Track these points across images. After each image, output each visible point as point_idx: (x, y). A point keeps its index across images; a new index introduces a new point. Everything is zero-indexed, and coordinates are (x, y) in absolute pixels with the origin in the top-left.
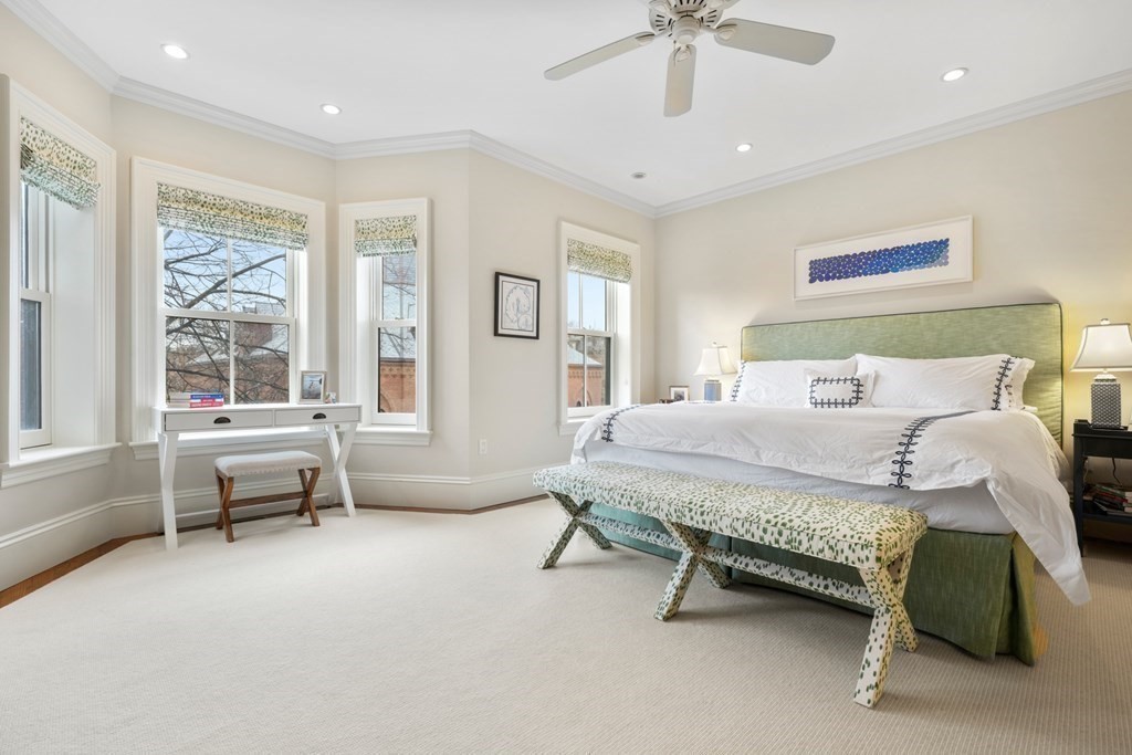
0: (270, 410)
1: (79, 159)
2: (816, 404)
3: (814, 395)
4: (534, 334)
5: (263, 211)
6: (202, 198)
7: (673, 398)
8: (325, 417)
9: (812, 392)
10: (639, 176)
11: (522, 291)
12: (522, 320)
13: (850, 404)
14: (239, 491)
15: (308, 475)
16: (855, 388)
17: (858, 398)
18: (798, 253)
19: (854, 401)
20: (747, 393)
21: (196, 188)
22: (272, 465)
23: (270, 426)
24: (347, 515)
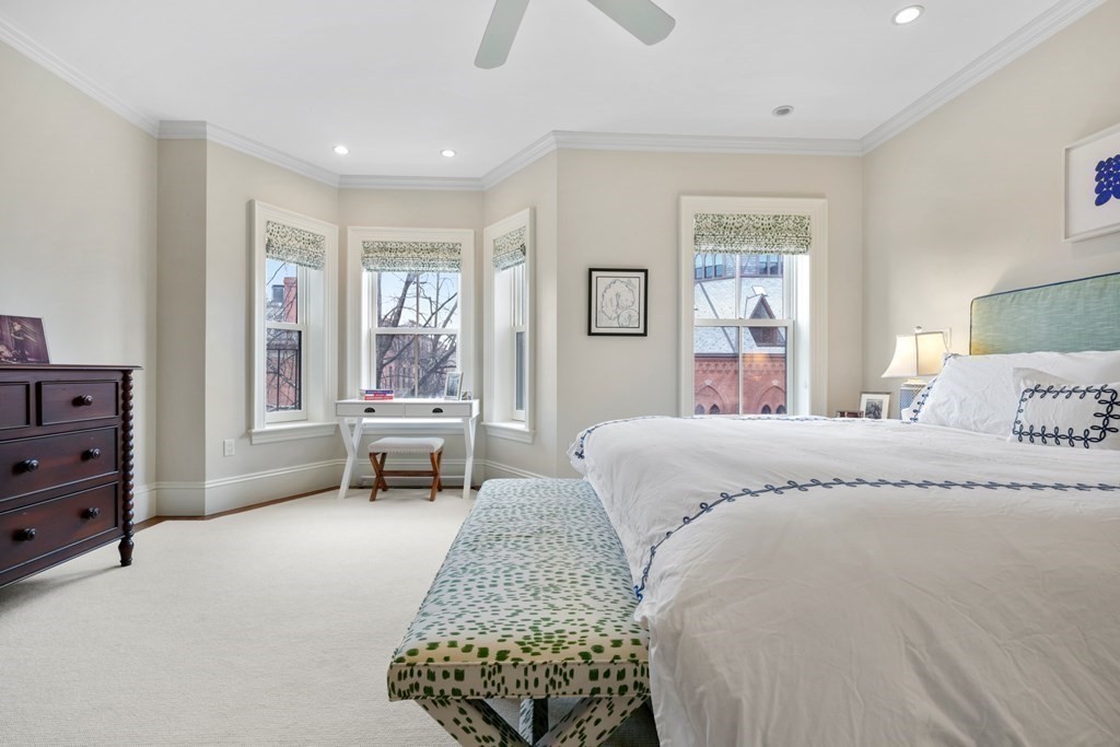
0: (401, 404)
1: (311, 238)
2: (1021, 433)
3: (1021, 417)
4: (641, 331)
5: (429, 247)
6: (388, 246)
7: (863, 408)
8: (441, 411)
9: (1020, 411)
10: (784, 111)
11: (623, 285)
12: (625, 314)
13: (1086, 440)
14: (389, 465)
15: (436, 457)
16: (1103, 409)
17: (1104, 429)
18: (1073, 154)
19: (1095, 434)
20: (933, 408)
21: (384, 240)
22: (397, 447)
23: (401, 417)
24: (461, 497)
